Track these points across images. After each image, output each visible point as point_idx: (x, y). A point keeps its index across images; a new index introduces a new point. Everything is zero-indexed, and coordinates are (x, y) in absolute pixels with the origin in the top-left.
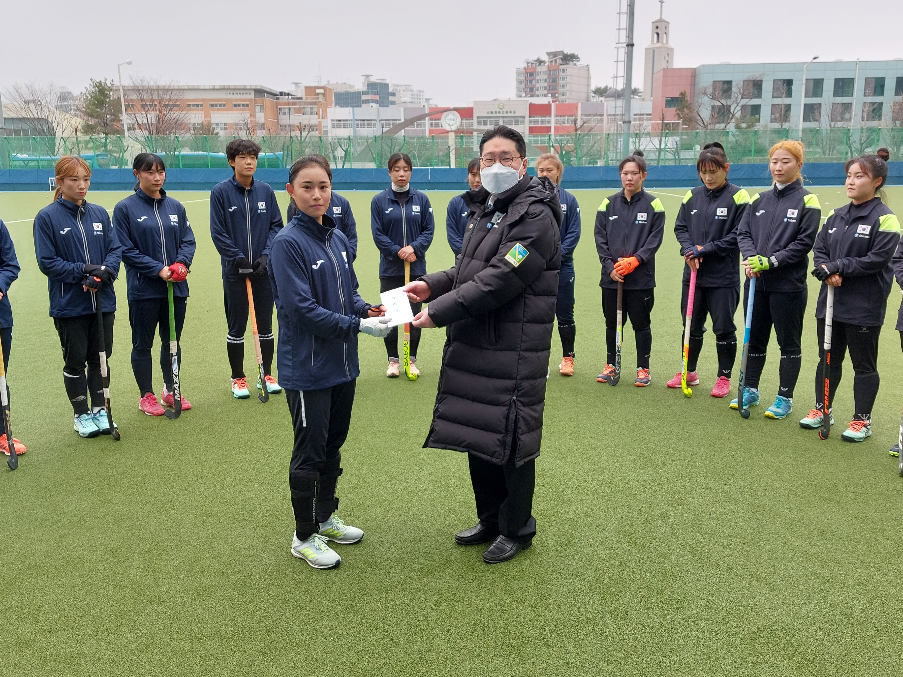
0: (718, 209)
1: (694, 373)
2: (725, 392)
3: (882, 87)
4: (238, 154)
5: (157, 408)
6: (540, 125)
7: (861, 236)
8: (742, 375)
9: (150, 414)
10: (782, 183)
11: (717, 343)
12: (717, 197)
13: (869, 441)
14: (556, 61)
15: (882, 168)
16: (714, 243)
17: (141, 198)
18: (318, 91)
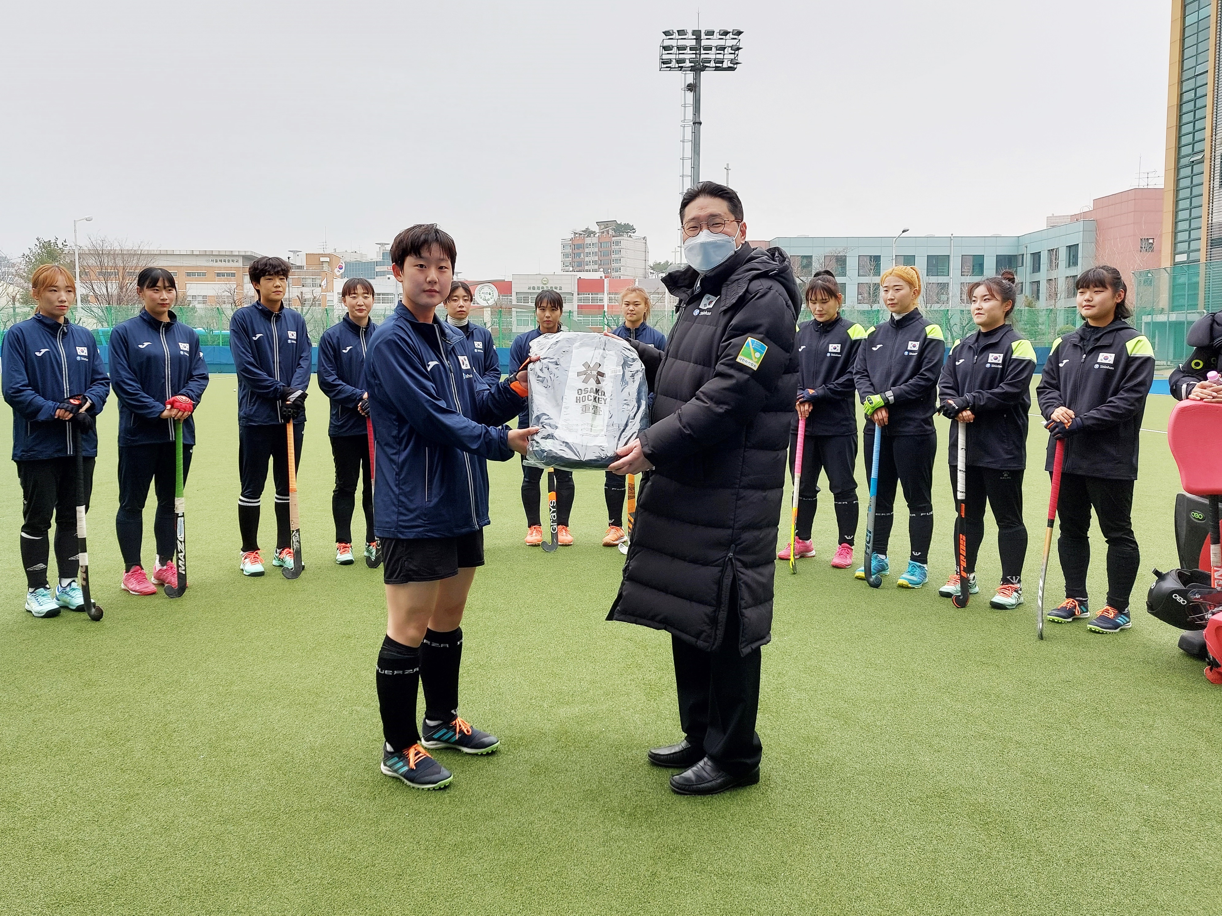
0: (830, 345)
1: (809, 541)
2: (848, 562)
3: (981, 266)
4: (264, 275)
5: (146, 585)
6: (591, 304)
7: (993, 366)
8: (869, 534)
9: (137, 593)
10: (898, 313)
11: (835, 504)
12: (828, 332)
13: (1021, 608)
14: (608, 232)
15: (1011, 291)
16: (826, 386)
17: (144, 320)
18: (322, 259)
